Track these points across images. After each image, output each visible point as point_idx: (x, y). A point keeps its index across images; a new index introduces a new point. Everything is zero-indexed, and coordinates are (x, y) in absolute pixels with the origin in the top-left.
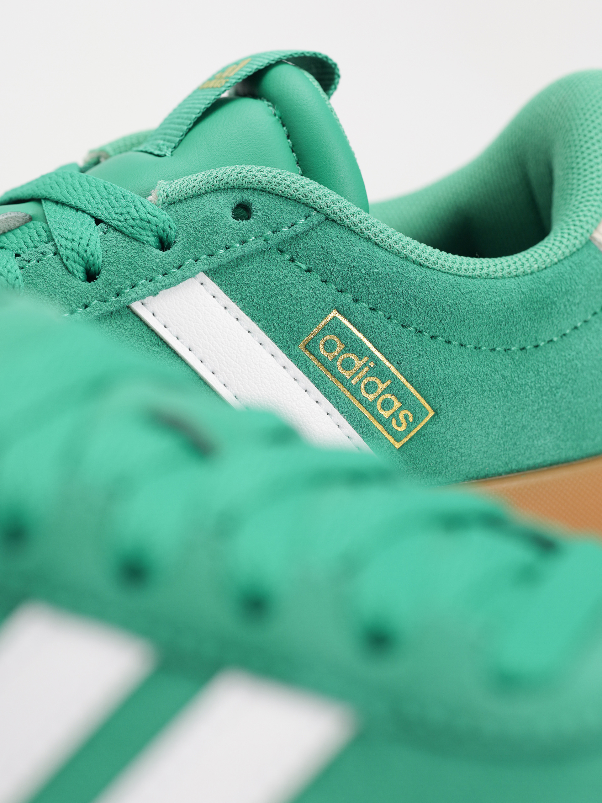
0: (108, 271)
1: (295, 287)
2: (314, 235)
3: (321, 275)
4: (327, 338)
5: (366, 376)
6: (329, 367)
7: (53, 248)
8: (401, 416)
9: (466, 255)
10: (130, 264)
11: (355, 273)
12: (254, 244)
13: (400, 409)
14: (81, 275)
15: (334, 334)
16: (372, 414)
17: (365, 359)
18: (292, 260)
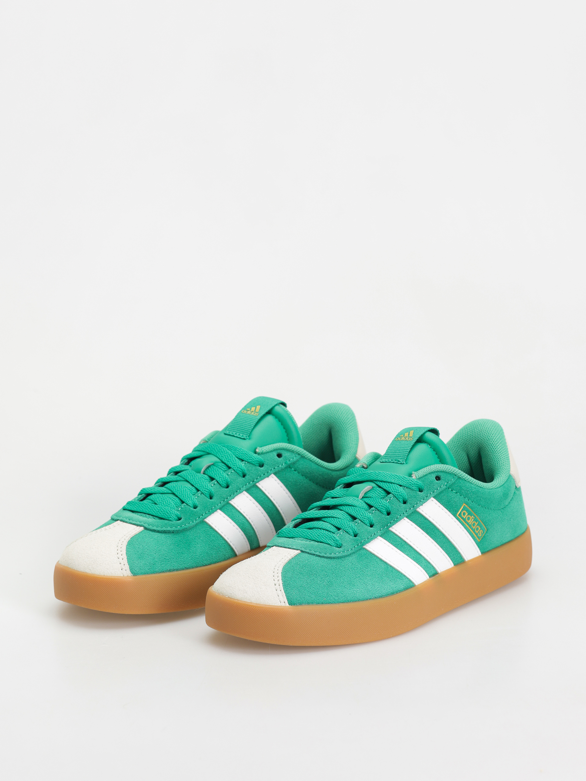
0: (410, 500)
1: (455, 498)
2: (457, 482)
3: (460, 494)
4: (463, 512)
5: (473, 521)
6: (464, 520)
7: (393, 495)
8: (480, 532)
9: (477, 480)
10: (415, 497)
11: (468, 492)
12: (444, 487)
13: (480, 530)
14: (402, 502)
15: (465, 510)
16: (474, 532)
17: (473, 517)
18: (452, 491)
